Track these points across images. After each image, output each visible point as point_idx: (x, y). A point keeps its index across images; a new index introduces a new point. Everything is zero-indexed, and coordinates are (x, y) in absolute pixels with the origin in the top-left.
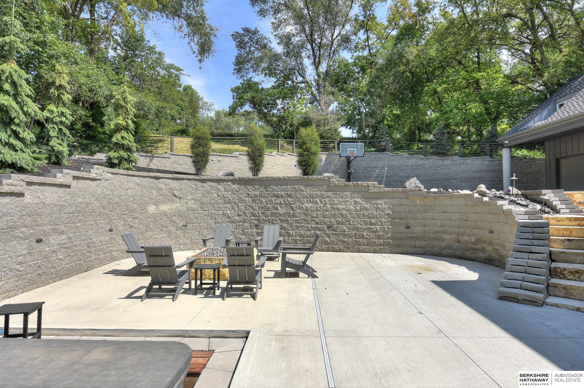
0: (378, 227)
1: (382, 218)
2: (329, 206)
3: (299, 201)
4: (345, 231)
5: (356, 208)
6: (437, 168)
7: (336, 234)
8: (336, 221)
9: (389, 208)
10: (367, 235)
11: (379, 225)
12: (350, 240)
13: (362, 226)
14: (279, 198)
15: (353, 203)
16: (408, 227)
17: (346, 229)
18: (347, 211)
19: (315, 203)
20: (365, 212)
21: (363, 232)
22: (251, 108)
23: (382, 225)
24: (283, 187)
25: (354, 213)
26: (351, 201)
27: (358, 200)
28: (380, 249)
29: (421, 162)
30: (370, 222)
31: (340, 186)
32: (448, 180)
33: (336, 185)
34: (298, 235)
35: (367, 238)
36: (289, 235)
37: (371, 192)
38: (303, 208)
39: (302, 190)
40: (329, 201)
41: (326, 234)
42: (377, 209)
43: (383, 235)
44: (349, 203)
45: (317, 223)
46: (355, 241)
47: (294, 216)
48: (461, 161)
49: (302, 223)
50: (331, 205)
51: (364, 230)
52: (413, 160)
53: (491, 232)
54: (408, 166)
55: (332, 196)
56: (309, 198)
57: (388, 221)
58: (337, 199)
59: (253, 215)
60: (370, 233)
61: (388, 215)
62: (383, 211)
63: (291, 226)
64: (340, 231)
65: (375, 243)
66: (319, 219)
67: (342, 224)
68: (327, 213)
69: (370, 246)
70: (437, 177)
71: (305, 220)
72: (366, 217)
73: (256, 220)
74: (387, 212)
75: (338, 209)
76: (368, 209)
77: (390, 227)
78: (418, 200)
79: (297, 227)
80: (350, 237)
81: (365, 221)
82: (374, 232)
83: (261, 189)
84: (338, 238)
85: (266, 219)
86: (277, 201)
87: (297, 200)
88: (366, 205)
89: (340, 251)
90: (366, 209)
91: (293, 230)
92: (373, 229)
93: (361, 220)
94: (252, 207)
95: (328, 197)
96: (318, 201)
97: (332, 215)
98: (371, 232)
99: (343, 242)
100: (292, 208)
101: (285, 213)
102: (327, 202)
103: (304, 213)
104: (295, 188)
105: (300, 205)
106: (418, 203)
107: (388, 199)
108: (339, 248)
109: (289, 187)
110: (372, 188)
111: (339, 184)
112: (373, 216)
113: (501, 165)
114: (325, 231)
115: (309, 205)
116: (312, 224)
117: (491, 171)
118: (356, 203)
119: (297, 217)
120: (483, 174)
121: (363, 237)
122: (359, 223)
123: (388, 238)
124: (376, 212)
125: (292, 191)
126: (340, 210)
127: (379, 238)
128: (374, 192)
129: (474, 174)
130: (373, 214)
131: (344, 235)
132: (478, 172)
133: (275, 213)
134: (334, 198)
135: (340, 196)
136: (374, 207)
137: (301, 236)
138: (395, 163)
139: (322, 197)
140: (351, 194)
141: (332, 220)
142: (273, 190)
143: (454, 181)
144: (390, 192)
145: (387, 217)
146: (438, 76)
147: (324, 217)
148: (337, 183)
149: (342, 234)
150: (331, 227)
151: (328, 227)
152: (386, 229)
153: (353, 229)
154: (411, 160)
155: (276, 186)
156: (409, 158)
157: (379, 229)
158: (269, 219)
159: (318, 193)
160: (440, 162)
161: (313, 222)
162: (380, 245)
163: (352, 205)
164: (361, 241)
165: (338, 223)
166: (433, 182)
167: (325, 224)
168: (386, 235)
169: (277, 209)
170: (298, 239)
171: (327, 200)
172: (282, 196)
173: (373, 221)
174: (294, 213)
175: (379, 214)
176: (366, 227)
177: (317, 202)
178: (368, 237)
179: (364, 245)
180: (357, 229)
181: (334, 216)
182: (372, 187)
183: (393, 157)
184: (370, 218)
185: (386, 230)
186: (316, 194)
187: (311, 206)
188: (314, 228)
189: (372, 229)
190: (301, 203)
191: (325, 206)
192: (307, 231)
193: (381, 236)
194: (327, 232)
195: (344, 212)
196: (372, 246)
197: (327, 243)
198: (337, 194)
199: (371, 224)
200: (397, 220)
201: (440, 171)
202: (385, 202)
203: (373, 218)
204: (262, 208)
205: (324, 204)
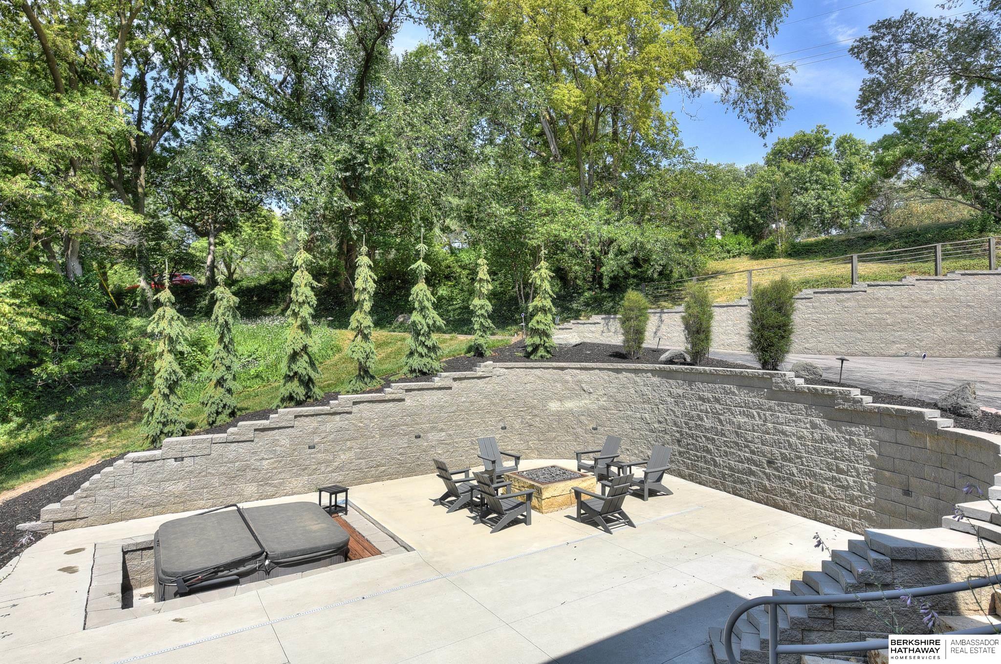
0: (850, 479)
1: (858, 463)
2: (770, 425)
3: (729, 410)
4: (794, 475)
5: (813, 436)
7: (779, 478)
8: (781, 454)
9: (872, 444)
10: (830, 489)
11: (853, 477)
12: (802, 493)
13: (822, 472)
14: (705, 402)
15: (808, 425)
16: (907, 493)
17: (795, 471)
18: (799, 438)
19: (751, 418)
20: (829, 446)
21: (824, 483)
23: (858, 476)
24: (710, 385)
25: (810, 444)
26: (806, 421)
27: (818, 421)
28: (853, 523)
30: (837, 467)
31: (787, 391)
33: (781, 390)
34: (726, 467)
35: (830, 497)
36: (716, 464)
37: (839, 409)
38: (733, 423)
39: (734, 393)
40: (771, 415)
41: (765, 473)
42: (851, 443)
43: (860, 497)
44: (803, 426)
45: (753, 452)
46: (810, 497)
47: (723, 435)
49: (732, 448)
50: (774, 423)
51: (826, 479)
55: (776, 408)
56: (742, 407)
57: (871, 471)
58: (784, 415)
59: (675, 424)
60: (837, 488)
61: (870, 458)
62: (861, 450)
63: (718, 450)
64: (787, 474)
65: (844, 509)
66: (756, 446)
67: (790, 462)
68: (767, 436)
69: (836, 512)
71: (737, 444)
72: (831, 454)
73: (678, 431)
74: (868, 452)
75: (784, 433)
76: (835, 442)
77: (873, 484)
78: (928, 438)
79: (726, 452)
80: (803, 488)
81: (828, 463)
82: (843, 487)
83: (684, 387)
84: (783, 486)
85: (690, 432)
86: (702, 407)
87: (727, 409)
88: (831, 434)
89: (784, 508)
90: (831, 441)
91: (721, 456)
92: (841, 482)
93: (821, 460)
94: (674, 412)
95: (770, 409)
96: (755, 414)
97: (775, 442)
98: (837, 486)
99: (792, 494)
100: (720, 421)
101: (712, 427)
102: (769, 418)
103: (736, 431)
104: (724, 389)
105: (731, 417)
106: (928, 444)
107: (871, 426)
108: (784, 503)
109: (717, 386)
110: (841, 401)
111: (786, 387)
112: (843, 456)
114: (764, 468)
115: (742, 420)
116: (745, 452)
118: (814, 426)
119: (726, 437)
121: (823, 492)
122: (817, 465)
123: (869, 506)
124: (848, 449)
125: (721, 394)
126: (787, 436)
127: (852, 502)
128: (843, 409)
130: (842, 452)
131: (793, 483)
133: (700, 425)
134: (780, 412)
135: (788, 409)
136: (846, 440)
137: (731, 469)
139: (761, 408)
140: (806, 408)
141: (775, 450)
142: (698, 388)
144: (875, 412)
145: (868, 463)
147: (763, 444)
148: (783, 385)
149: (788, 479)
150: (774, 463)
151: (770, 463)
152: (866, 487)
153: (807, 475)
155: (702, 383)
157: (852, 483)
158: (692, 434)
159: (755, 400)
161: (747, 450)
162: (853, 515)
163: (807, 428)
164: (819, 500)
165: (784, 458)
167: (765, 456)
168: (866, 498)
169: (702, 419)
170: (727, 472)
171: (768, 413)
172: (709, 401)
173: (843, 466)
174: (722, 430)
175: (854, 454)
176: (829, 474)
177: (754, 415)
178: (833, 496)
179: (826, 509)
180: (814, 475)
181: (777, 443)
182: (842, 398)
184: (836, 458)
185: (865, 489)
186: (753, 402)
187: (745, 422)
188: (748, 459)
189: (839, 480)
190: (732, 414)
191: (764, 425)
192: (739, 462)
193: (857, 498)
194: (767, 471)
195: (793, 440)
196: (840, 514)
197: (765, 490)
198: (783, 405)
199: (840, 471)
200: (887, 474)
202: (865, 432)
203: (843, 461)
204: (686, 415)
205: (764, 421)
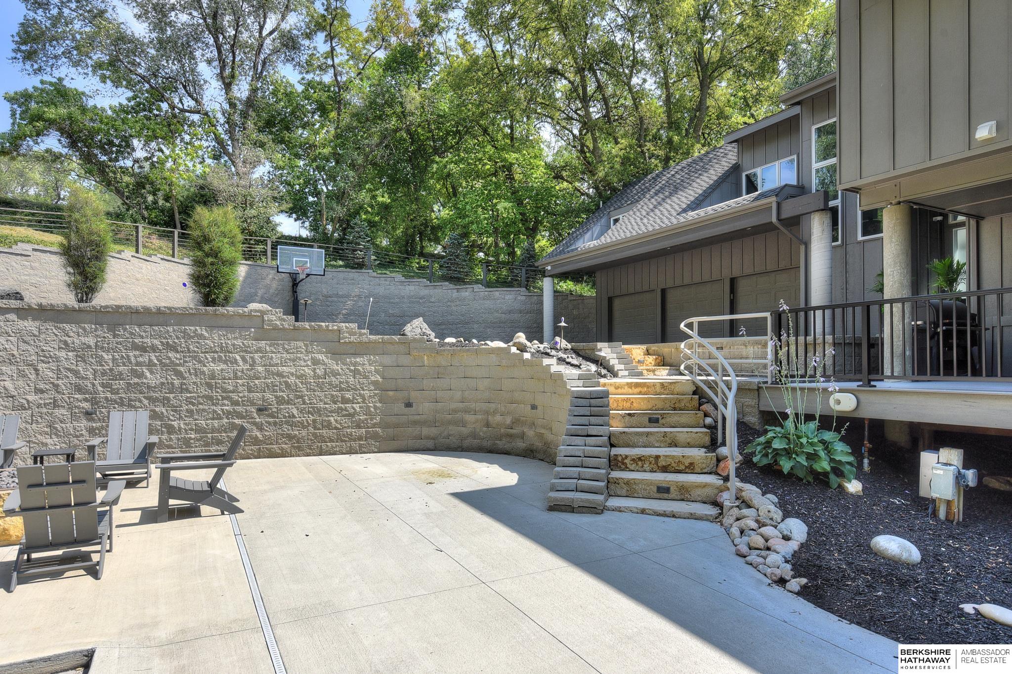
0: (357, 406)
1: (364, 390)
2: (260, 369)
3: (194, 358)
4: (294, 416)
5: (315, 373)
6: (449, 304)
7: (275, 424)
8: (276, 397)
9: (377, 371)
10: (336, 421)
11: (358, 403)
12: (304, 433)
13: (327, 406)
14: (146, 351)
15: (309, 363)
16: (409, 405)
17: (295, 412)
18: (298, 377)
19: (232, 363)
20: (333, 379)
21: (329, 416)
22: (64, 147)
23: (363, 402)
24: (156, 328)
25: (312, 381)
26: (306, 358)
27: (320, 357)
28: (360, 446)
29: (425, 292)
30: (343, 397)
31: (284, 329)
32: (467, 323)
33: (276, 328)
34: (191, 430)
35: (336, 428)
36: (171, 430)
37: (345, 342)
38: (203, 373)
39: (201, 336)
40: (261, 358)
41: (255, 424)
42: (356, 373)
43: (366, 419)
44: (303, 363)
45: (236, 403)
46: (314, 435)
47: (183, 389)
48: (486, 293)
49: (201, 404)
50: (264, 366)
51: (331, 412)
52: (412, 288)
53: (534, 407)
54: (403, 297)
55: (268, 348)
56: (217, 352)
57: (376, 395)
58: (279, 355)
59: (79, 389)
60: (343, 418)
61: (375, 383)
62: (366, 377)
63: (175, 411)
64: (285, 417)
65: (351, 435)
66: (241, 395)
67: (288, 403)
68: (257, 382)
69: (342, 441)
70: (449, 317)
71: (210, 398)
72: (335, 388)
73: (86, 400)
74: (373, 378)
75: (280, 374)
76: (339, 374)
77: (378, 405)
78: (426, 358)
79: (190, 412)
80: (304, 427)
81: (332, 396)
82: (349, 415)
83: (99, 333)
84: (280, 431)
85: (114, 397)
86: (141, 359)
87: (189, 357)
88: (335, 367)
89: (283, 455)
90: (335, 374)
91: (180, 418)
92: (348, 411)
93: (325, 394)
94: (76, 373)
95: (259, 350)
96: (238, 358)
97: (268, 386)
98: (343, 416)
99: (290, 437)
100: (179, 374)
101: (163, 384)
102: (258, 360)
103: (207, 383)
104: (184, 332)
105: (198, 366)
106: (426, 363)
107: (374, 354)
108: (282, 449)
109: (170, 329)
110: (347, 335)
111: (282, 325)
112: (349, 387)
113: (541, 303)
114: (252, 418)
115: (218, 367)
116: (224, 405)
117: (527, 313)
118: (316, 362)
119: (190, 392)
120: (516, 316)
121: (329, 426)
122: (321, 400)
123: (374, 426)
124: (353, 379)
125: (178, 338)
126: (283, 377)
127: (359, 427)
128: (350, 342)
129: (503, 315)
130: (347, 382)
131: (292, 425)
132: (510, 312)
133: (137, 384)
134: (273, 352)
135: (284, 348)
136: (351, 371)
137: (199, 430)
138: (381, 291)
139: (246, 351)
140: (306, 345)
141: (268, 395)
142: (132, 333)
143: (476, 326)
144: (379, 342)
145: (373, 388)
146: (452, 147)
147: (250, 391)
148: (278, 323)
149: (287, 423)
150: (266, 409)
151: (260, 410)
152: (372, 409)
153: (309, 412)
154: (407, 288)
155: (140, 325)
156: (405, 284)
157: (358, 409)
158: (121, 398)
159: (239, 342)
160: (455, 294)
161: (226, 402)
162: (360, 438)
163: (307, 366)
164: (325, 434)
165: (280, 401)
166: (444, 327)
167: (253, 404)
168: (371, 420)
169: (141, 375)
170: (193, 436)
171: (256, 356)
172: (154, 349)
173: (348, 395)
174: (182, 384)
175: (359, 382)
176: (335, 406)
177: (236, 360)
178: (339, 426)
179: (331, 441)
180: (318, 411)
181: (272, 388)
182: (347, 332)
183: (377, 280)
184: (341, 390)
185: (371, 411)
186: (234, 345)
187: (222, 370)
188: (228, 414)
189: (346, 410)
190: (200, 362)
191: (252, 369)
192: (213, 419)
193: (363, 422)
194: (258, 420)
195: (292, 380)
196: (346, 441)
197: (256, 441)
198: (278, 345)
199: (345, 401)
200: (391, 393)
201: (454, 308)
202: (369, 360)
203: (349, 391)
204: (104, 374)
205: (250, 365)
